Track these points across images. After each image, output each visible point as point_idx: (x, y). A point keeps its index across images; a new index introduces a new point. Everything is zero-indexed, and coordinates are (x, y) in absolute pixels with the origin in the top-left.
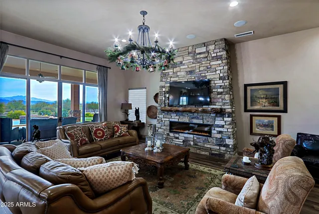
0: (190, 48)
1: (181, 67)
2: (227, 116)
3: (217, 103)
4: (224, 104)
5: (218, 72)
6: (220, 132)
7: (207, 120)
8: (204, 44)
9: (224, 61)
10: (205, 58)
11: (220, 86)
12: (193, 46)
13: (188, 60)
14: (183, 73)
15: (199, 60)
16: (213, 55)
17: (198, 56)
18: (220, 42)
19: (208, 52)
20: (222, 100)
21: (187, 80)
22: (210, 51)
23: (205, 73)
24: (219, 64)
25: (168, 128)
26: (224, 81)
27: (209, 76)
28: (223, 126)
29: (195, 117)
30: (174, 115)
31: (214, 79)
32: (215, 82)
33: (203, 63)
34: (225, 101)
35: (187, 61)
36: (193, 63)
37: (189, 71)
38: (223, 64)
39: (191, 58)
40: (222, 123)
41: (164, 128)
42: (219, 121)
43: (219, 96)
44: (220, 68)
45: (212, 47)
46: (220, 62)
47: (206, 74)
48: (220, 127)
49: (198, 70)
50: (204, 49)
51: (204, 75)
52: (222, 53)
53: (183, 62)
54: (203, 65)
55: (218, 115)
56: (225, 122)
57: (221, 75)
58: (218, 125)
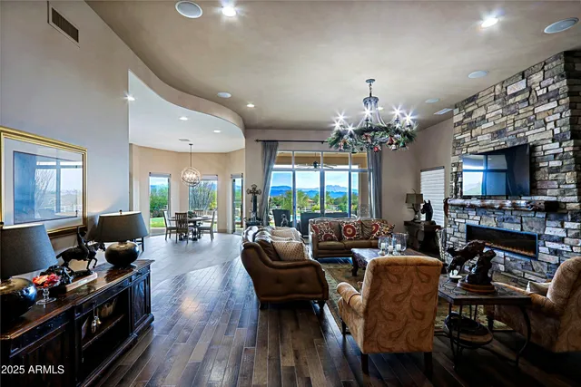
0: (498, 87)
1: (484, 126)
2: (570, 217)
3: (548, 191)
4: (563, 193)
5: (551, 126)
6: (555, 252)
7: (530, 224)
8: (523, 75)
9: (563, 101)
10: (523, 101)
11: (555, 155)
12: (503, 82)
13: (494, 110)
14: (486, 137)
15: (512, 108)
16: (539, 93)
17: (511, 101)
18: (554, 63)
19: (530, 90)
20: (559, 185)
21: (492, 149)
22: (533, 86)
23: (524, 132)
24: (553, 109)
25: (464, 236)
26: (564, 144)
27: (532, 136)
28: (561, 240)
29: (507, 219)
30: (472, 213)
31: (541, 143)
32: (545, 147)
33: (521, 111)
34: (566, 186)
35: (493, 114)
36: (503, 116)
37: (497, 132)
38: (560, 109)
39: (499, 107)
40: (560, 233)
41: (458, 235)
42: (552, 230)
43: (552, 176)
44: (552, 118)
45: (537, 77)
46: (553, 104)
47: (527, 134)
48: (555, 241)
49: (511, 128)
50: (522, 85)
51: (522, 135)
52: (558, 85)
53: (487, 116)
54: (521, 116)
55: (552, 216)
56: (567, 231)
57: (557, 131)
58: (551, 236)
